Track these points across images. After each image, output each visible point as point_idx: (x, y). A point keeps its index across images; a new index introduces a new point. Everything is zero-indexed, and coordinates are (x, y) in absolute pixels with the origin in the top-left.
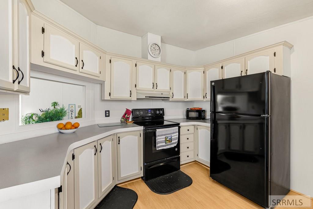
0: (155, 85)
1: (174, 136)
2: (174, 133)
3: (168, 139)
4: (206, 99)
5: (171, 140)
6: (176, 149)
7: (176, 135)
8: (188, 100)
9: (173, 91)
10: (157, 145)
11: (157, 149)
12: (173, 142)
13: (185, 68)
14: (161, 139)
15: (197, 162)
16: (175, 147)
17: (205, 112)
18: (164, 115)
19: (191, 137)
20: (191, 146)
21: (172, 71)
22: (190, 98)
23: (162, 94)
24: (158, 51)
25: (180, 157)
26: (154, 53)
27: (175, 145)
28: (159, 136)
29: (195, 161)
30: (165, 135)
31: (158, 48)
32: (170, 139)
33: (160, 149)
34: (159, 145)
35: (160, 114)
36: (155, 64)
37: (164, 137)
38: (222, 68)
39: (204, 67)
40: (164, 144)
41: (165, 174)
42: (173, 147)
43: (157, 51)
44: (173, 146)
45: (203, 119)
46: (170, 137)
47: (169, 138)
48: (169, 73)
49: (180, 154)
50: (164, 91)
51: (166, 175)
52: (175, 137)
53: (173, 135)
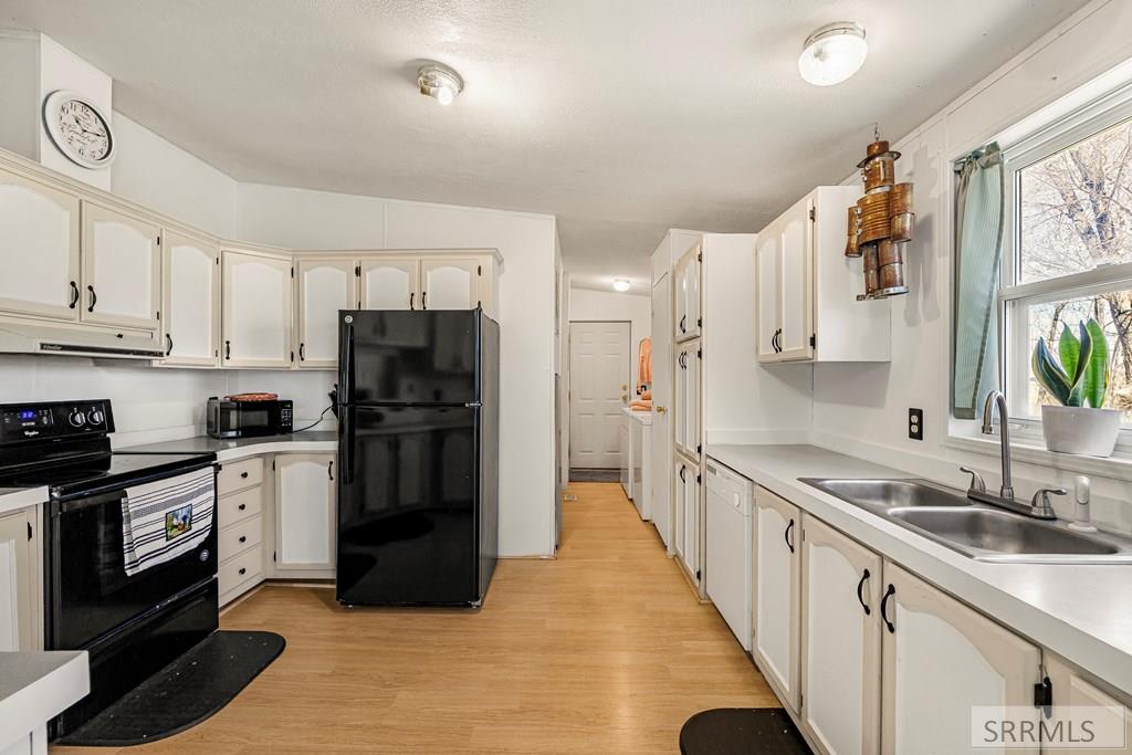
0: (81, 295)
1: (197, 506)
2: (200, 492)
3: (175, 522)
4: (303, 364)
5: (188, 520)
6: (205, 555)
7: (207, 500)
8: (228, 364)
9: (168, 326)
10: (126, 556)
11: (129, 573)
12: (195, 527)
13: (218, 243)
14: (145, 525)
15: (269, 584)
16: (202, 547)
17: (291, 407)
18: (112, 430)
19: (253, 499)
20: (253, 529)
21: (164, 241)
22: (238, 359)
23: (120, 336)
24: (102, 143)
25: (217, 579)
26: (78, 146)
27: (201, 539)
28: (139, 514)
29: (267, 580)
30: (165, 505)
31: (97, 127)
32: (184, 518)
33: (143, 567)
34: (140, 552)
35: (90, 426)
36: (84, 198)
37: (162, 514)
38: (358, 272)
39: (293, 255)
40: (162, 543)
41: (161, 669)
42: (195, 546)
43: (93, 137)
44: (194, 544)
45: (283, 433)
46: (184, 512)
47: (180, 517)
48: (150, 247)
49: (216, 571)
50: (129, 323)
51: (163, 671)
52: (204, 507)
53: (194, 501)
